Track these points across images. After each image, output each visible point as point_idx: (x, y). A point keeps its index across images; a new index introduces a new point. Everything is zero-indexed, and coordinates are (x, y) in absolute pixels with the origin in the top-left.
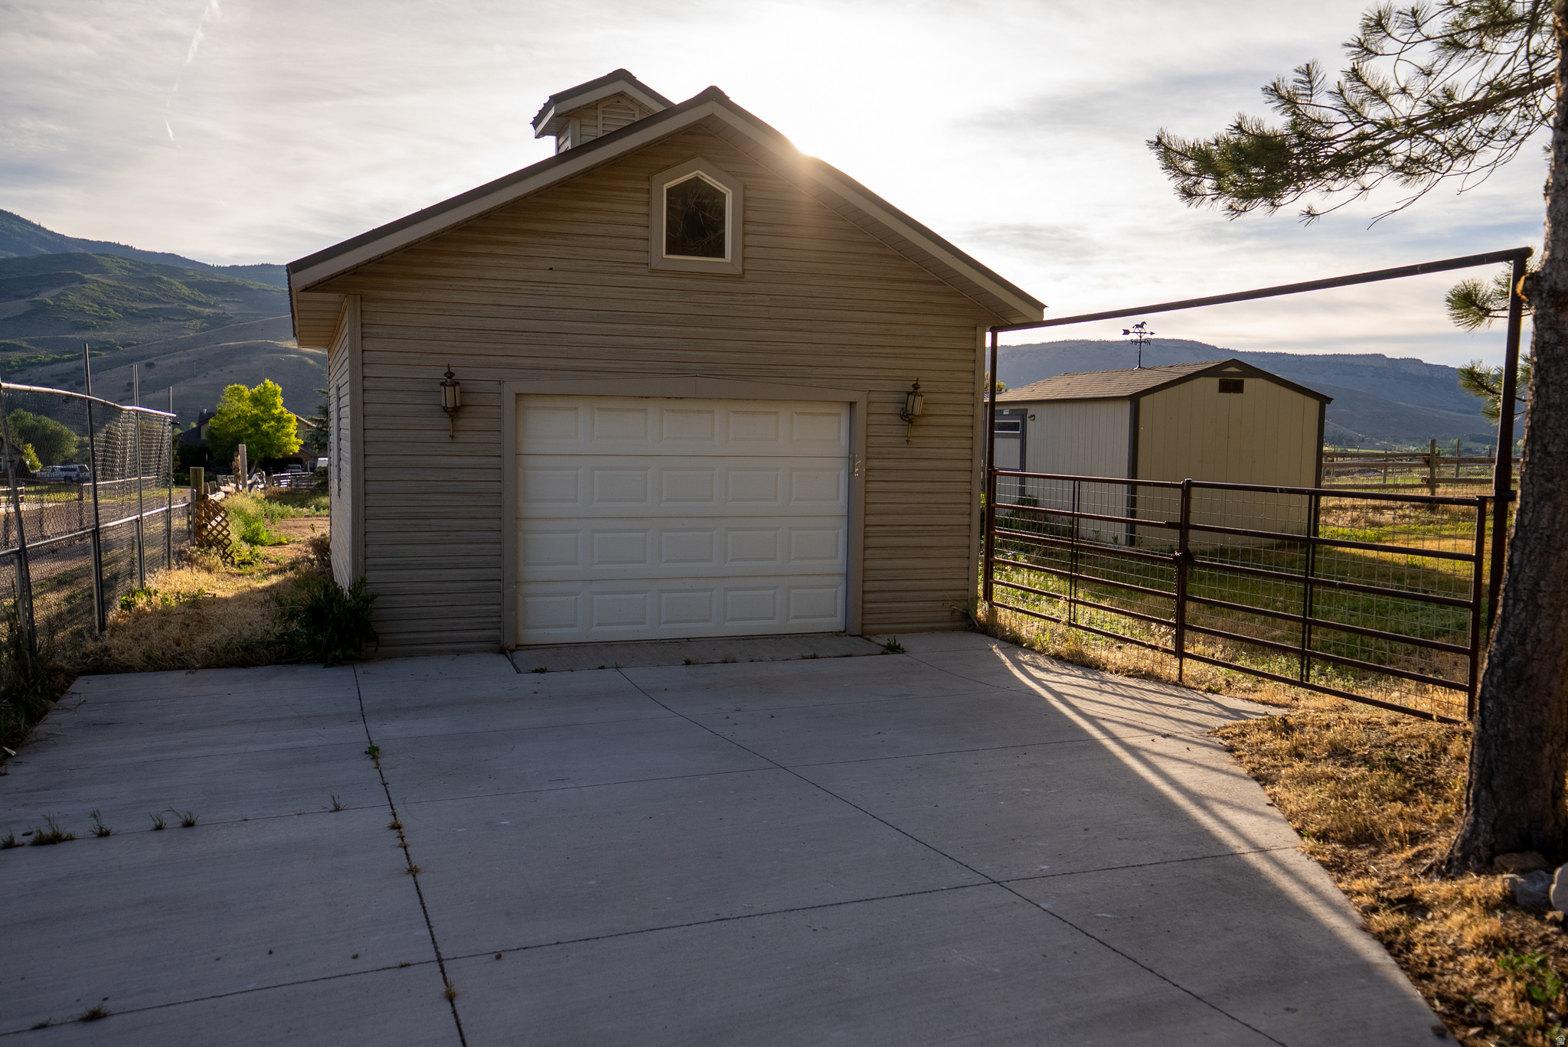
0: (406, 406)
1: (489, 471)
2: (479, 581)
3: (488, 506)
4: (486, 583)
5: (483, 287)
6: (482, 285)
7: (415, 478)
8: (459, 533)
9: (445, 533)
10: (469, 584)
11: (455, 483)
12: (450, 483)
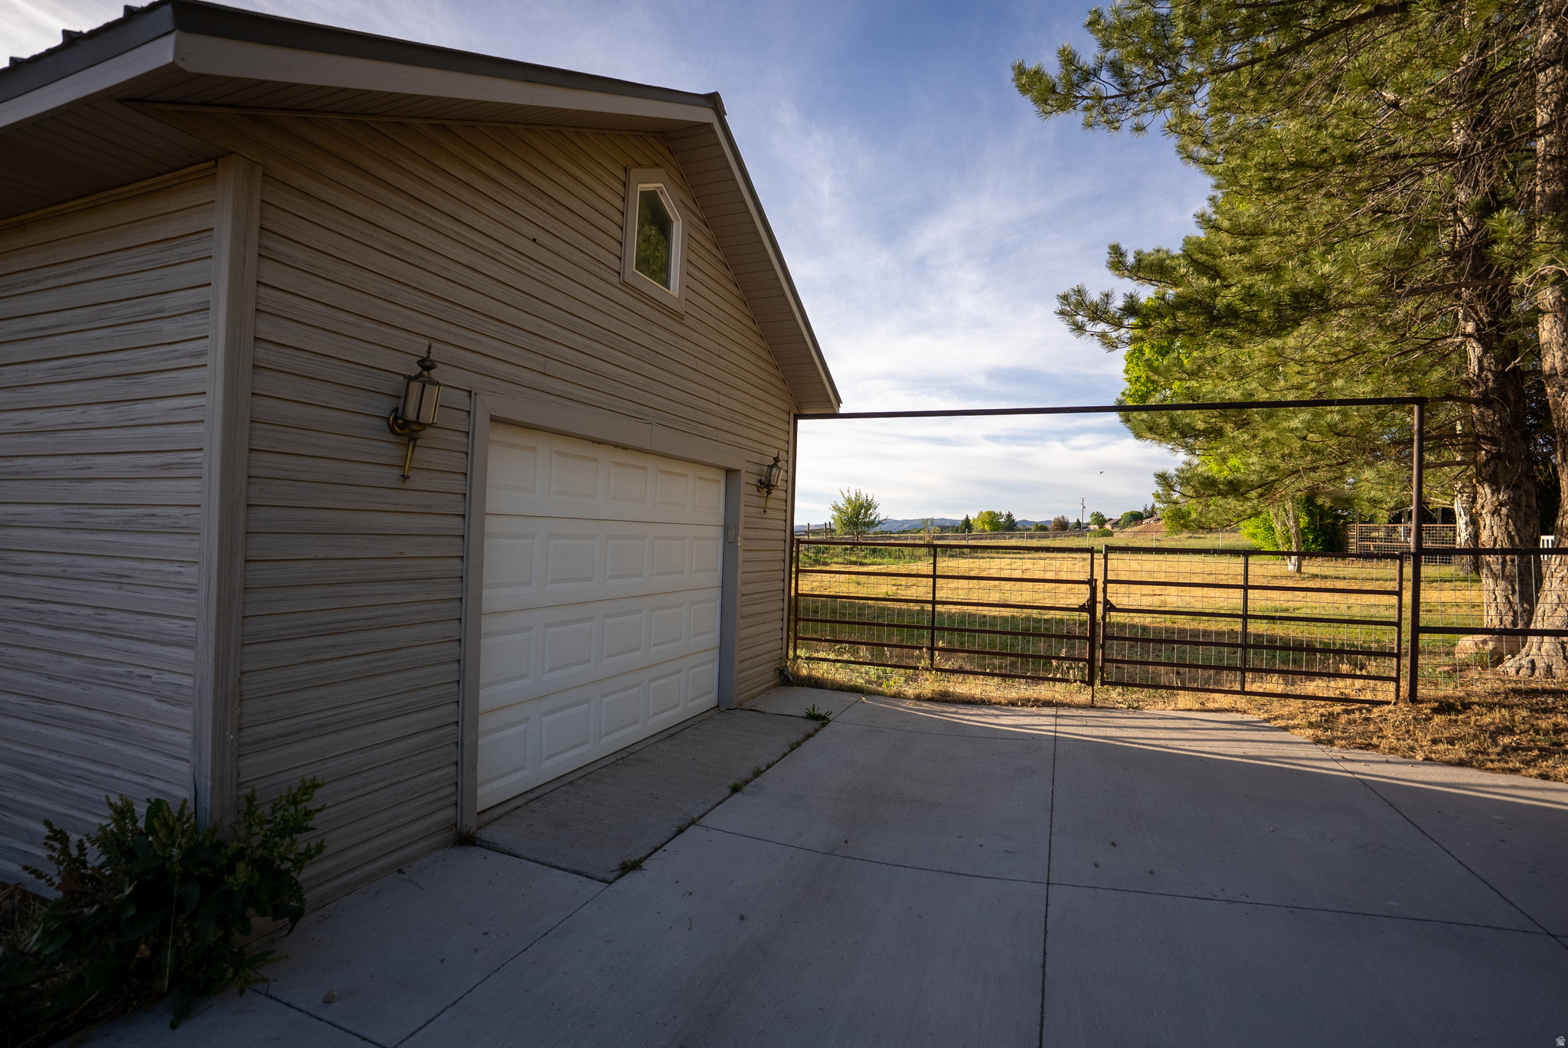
0: (328, 412)
1: (447, 539)
2: (428, 731)
3: (444, 600)
4: (437, 733)
5: (458, 233)
6: (457, 230)
7: (338, 555)
8: (403, 652)
9: (380, 656)
10: (416, 740)
11: (401, 562)
12: (390, 563)
